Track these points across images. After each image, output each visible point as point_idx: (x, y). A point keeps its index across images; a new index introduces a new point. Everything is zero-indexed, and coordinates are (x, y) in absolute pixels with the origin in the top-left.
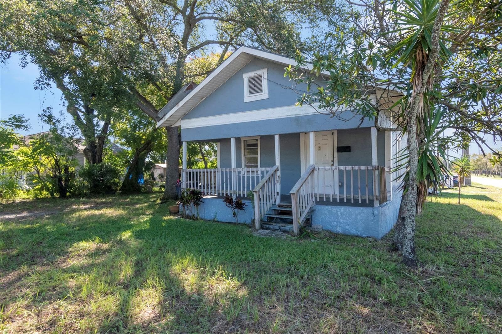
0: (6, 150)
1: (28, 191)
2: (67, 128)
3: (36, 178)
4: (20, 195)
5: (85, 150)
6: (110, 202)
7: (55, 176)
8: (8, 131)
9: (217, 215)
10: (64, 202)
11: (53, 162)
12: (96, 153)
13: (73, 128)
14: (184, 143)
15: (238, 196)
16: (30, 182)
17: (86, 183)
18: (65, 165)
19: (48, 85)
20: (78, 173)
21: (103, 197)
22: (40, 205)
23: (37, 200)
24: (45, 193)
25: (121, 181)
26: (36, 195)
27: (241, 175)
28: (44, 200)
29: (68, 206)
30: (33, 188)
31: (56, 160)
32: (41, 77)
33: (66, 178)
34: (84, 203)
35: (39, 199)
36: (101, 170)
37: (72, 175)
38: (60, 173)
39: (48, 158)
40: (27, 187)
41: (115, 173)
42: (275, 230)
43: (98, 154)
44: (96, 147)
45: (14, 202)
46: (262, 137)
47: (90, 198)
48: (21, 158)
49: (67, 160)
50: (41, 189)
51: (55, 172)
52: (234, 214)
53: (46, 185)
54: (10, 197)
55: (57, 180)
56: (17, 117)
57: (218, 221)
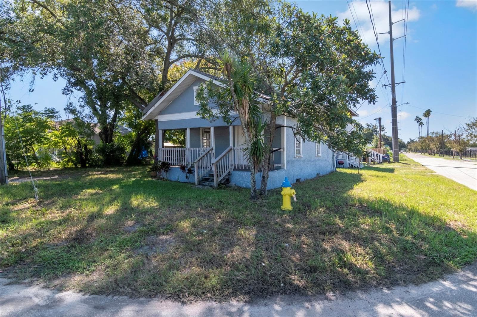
0: (42, 134)
1: (59, 162)
2: (86, 117)
3: (64, 153)
4: (53, 165)
5: (100, 133)
6: (116, 171)
7: (78, 152)
8: (44, 120)
9: (179, 178)
10: (83, 170)
11: (76, 142)
12: (108, 135)
13: (90, 117)
14: (160, 131)
16: (60, 156)
17: (101, 157)
18: (84, 144)
19: (72, 92)
20: (95, 150)
21: (112, 167)
22: (67, 172)
23: (65, 169)
24: (70, 164)
25: (126, 156)
26: (64, 165)
27: (200, 152)
28: (70, 169)
29: (86, 173)
30: (62, 160)
31: (78, 141)
32: (67, 86)
33: (85, 153)
34: (98, 171)
35: (66, 168)
36: (112, 148)
37: (90, 151)
38: (81, 150)
39: (72, 139)
40: (58, 160)
41: (122, 150)
42: (205, 185)
43: (110, 136)
44: (108, 131)
45: (49, 170)
47: (103, 168)
48: (54, 139)
49: (86, 141)
50: (68, 161)
51: (78, 149)
52: (187, 177)
53: (71, 159)
54: (46, 167)
55: (79, 155)
56: (50, 109)
57: (179, 182)
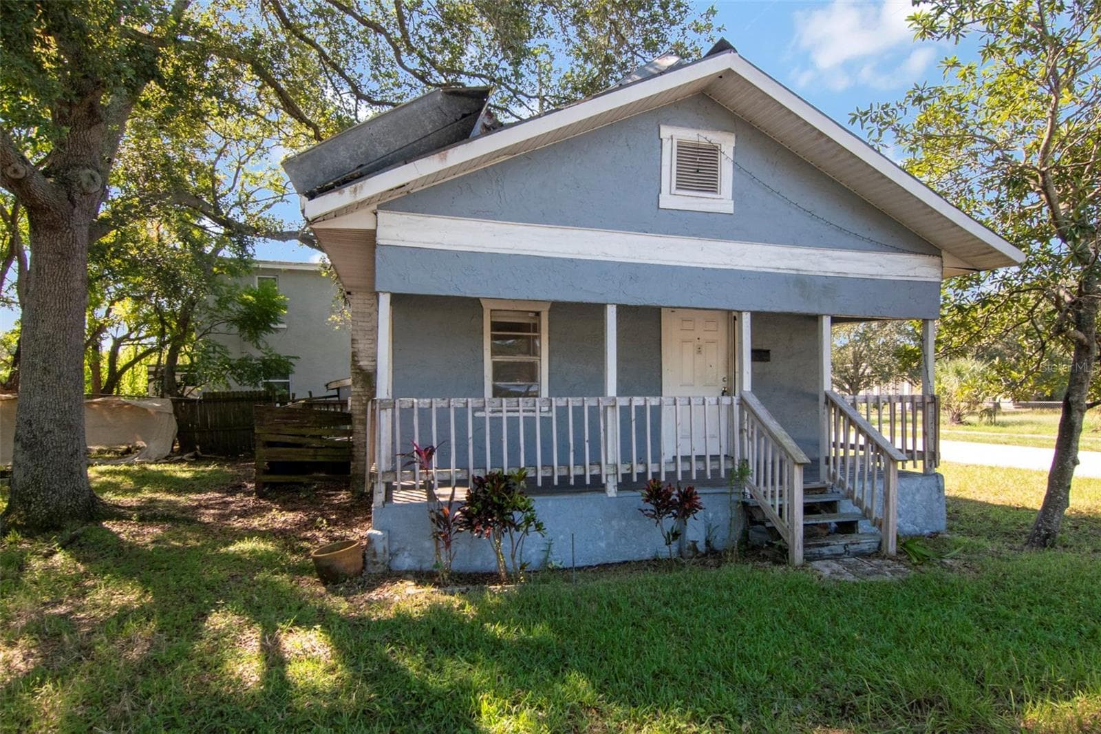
9: (554, 550)
15: (620, 481)
42: (834, 556)
46: (559, 308)
